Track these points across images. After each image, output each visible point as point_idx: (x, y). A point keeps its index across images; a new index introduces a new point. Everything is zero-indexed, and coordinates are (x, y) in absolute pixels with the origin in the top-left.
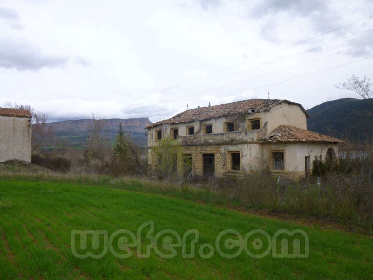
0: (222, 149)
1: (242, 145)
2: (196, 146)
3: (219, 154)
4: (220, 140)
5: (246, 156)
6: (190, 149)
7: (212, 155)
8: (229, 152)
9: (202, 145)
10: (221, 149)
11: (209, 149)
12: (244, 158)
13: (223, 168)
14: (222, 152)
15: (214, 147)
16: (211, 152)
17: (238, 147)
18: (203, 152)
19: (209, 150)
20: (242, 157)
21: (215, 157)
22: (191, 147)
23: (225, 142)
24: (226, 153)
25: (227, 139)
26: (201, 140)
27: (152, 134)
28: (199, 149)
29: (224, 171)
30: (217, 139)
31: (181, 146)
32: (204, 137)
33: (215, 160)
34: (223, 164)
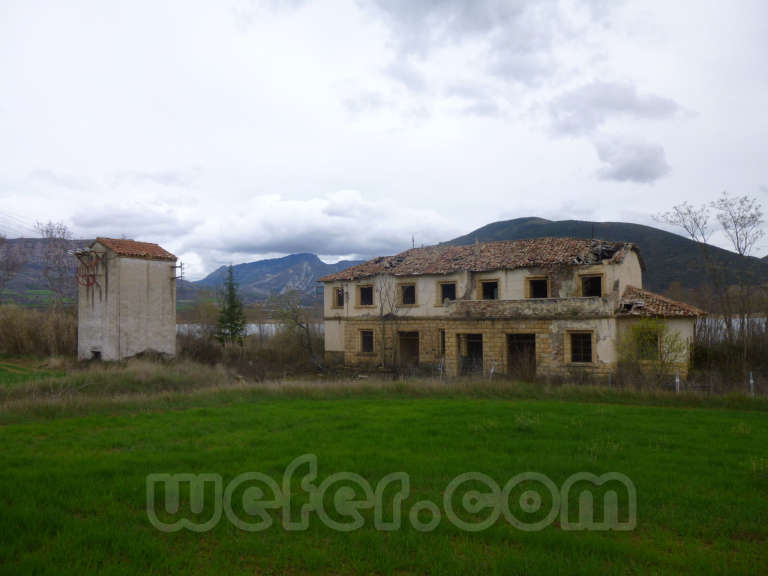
0: (554, 327)
1: (597, 321)
2: (492, 320)
3: (547, 336)
4: (548, 310)
5: (605, 339)
6: (479, 326)
7: (532, 337)
8: (568, 331)
9: (506, 319)
10: (551, 327)
12: (600, 342)
13: (555, 359)
14: (554, 331)
15: (536, 322)
16: (528, 331)
17: (588, 324)
18: (510, 331)
19: (523, 328)
20: (597, 341)
21: (537, 340)
22: (481, 322)
23: (560, 314)
24: (562, 334)
25: (565, 309)
26: (505, 310)
27: (347, 293)
28: (499, 326)
29: (559, 364)
30: (542, 310)
31: (455, 320)
32: (513, 305)
33: (537, 345)
34: (555, 352)
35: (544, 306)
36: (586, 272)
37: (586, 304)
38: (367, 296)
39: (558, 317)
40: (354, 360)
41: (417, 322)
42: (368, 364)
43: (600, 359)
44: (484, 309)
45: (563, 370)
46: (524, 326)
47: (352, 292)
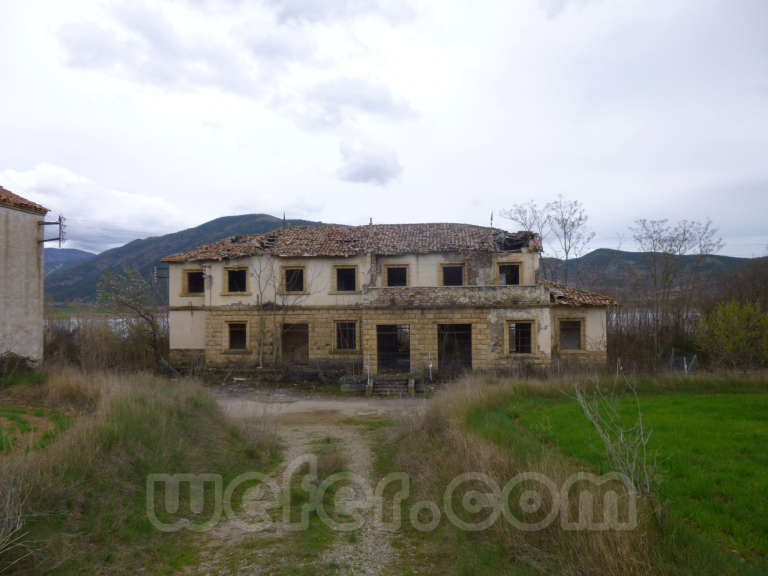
0: (492, 317)
1: (538, 310)
2: (422, 309)
3: (485, 326)
4: (486, 299)
6: (405, 316)
7: (467, 328)
8: (508, 321)
9: (439, 308)
10: (490, 316)
13: (492, 351)
14: (492, 321)
15: (470, 311)
16: (464, 321)
17: (529, 313)
18: (443, 322)
19: (458, 318)
20: (539, 331)
21: (473, 331)
22: (408, 312)
23: (499, 302)
24: (502, 324)
25: (505, 297)
26: (437, 297)
27: (210, 277)
28: (430, 315)
29: (498, 356)
30: (480, 298)
31: (376, 308)
32: (446, 293)
33: (473, 336)
34: (493, 343)
35: (482, 294)
36: (505, 259)
37: (527, 292)
38: (237, 281)
39: (497, 306)
40: (220, 360)
41: (307, 312)
42: (239, 364)
43: (541, 349)
44: (412, 297)
45: (503, 362)
46: (459, 316)
47: (217, 276)
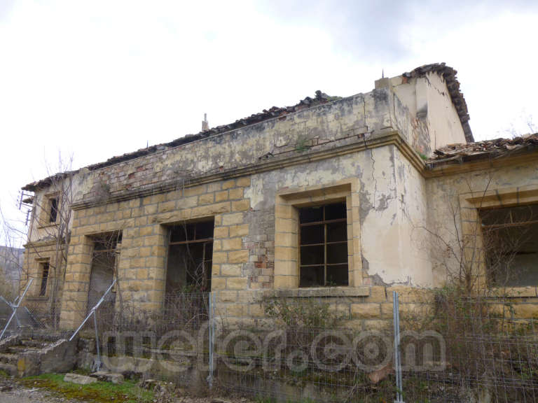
0: (254, 193)
1: (360, 158)
2: (141, 195)
3: (237, 218)
4: (244, 154)
5: (383, 207)
6: (119, 214)
7: (204, 227)
8: (286, 198)
9: (163, 190)
10: (249, 193)
11: (192, 201)
12: (372, 213)
13: (252, 279)
14: (254, 204)
15: (214, 187)
16: (202, 212)
17: (335, 170)
18: (168, 217)
19: (190, 207)
20: (363, 213)
21: (216, 232)
22: (123, 204)
23: (269, 157)
24: (271, 208)
25: (281, 142)
28: (151, 207)
29: (261, 290)
30: (232, 154)
32: (178, 158)
33: (216, 245)
34: (254, 258)
35: (237, 146)
37: (331, 117)
39: (265, 165)
44: (131, 175)
